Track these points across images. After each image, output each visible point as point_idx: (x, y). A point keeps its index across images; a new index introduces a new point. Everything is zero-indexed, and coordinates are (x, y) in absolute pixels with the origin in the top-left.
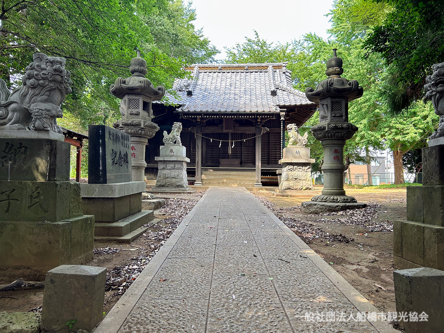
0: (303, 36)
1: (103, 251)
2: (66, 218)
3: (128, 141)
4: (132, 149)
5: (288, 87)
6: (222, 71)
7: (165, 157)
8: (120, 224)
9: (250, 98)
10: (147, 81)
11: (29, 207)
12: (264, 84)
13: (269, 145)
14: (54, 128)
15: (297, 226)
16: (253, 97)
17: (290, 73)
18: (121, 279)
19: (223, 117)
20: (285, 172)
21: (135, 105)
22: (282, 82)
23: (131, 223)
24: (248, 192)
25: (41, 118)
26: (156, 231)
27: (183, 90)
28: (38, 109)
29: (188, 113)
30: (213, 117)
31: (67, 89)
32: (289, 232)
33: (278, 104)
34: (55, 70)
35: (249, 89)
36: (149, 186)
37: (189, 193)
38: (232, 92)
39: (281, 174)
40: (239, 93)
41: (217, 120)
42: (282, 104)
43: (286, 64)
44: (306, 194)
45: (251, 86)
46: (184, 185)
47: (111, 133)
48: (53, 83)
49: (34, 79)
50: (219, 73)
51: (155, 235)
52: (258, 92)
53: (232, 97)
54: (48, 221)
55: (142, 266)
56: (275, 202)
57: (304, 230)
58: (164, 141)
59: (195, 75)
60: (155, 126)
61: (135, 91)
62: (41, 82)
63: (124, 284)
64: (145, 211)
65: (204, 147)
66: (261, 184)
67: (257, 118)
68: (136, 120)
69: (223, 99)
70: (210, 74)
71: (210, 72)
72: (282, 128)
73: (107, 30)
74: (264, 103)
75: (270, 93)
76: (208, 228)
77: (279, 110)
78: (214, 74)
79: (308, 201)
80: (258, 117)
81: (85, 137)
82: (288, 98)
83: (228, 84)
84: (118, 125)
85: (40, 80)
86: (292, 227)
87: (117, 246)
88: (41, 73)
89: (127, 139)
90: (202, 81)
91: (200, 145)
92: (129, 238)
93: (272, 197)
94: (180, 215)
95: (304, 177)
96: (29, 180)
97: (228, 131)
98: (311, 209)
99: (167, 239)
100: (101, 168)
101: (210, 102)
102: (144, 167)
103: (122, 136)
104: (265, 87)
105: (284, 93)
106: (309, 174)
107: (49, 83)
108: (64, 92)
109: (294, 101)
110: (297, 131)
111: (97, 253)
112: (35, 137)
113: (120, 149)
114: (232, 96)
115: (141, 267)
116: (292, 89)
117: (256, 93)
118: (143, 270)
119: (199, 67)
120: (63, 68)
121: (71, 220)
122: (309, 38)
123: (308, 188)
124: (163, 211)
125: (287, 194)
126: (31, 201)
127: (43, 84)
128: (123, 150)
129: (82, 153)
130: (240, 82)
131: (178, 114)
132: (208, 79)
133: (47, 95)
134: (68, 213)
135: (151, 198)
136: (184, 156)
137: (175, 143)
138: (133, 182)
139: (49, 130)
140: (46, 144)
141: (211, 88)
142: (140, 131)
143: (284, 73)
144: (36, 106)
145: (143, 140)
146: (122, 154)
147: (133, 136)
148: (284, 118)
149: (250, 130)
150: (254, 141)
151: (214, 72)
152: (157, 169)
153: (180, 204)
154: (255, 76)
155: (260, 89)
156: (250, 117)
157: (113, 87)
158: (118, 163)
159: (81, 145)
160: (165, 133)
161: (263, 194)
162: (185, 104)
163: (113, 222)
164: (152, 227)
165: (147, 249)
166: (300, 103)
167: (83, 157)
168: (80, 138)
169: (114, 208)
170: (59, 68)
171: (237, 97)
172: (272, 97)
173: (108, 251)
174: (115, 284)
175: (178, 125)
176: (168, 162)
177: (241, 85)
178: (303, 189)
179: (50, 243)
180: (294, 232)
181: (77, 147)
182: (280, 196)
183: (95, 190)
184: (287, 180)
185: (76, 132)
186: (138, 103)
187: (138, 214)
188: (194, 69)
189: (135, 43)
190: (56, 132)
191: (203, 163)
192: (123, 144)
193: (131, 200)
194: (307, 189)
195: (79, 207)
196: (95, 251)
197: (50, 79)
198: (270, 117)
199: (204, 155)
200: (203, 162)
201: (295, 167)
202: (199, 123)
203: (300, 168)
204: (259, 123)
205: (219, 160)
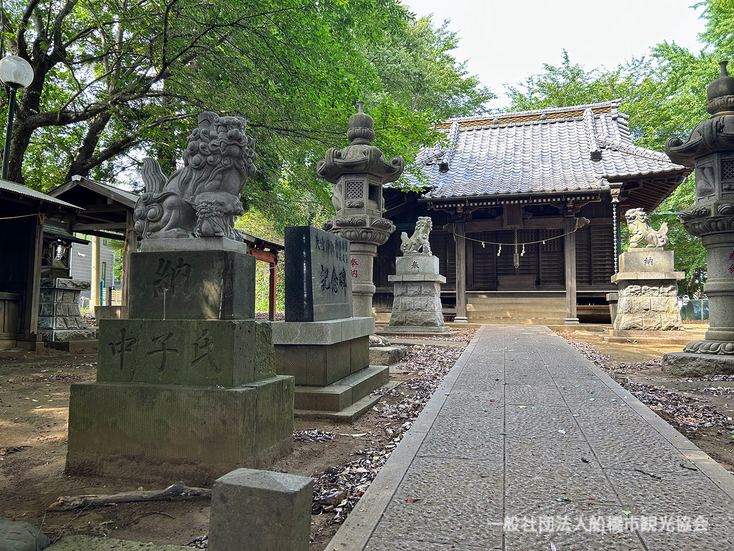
0: (650, 50)
1: (309, 436)
2: (249, 381)
3: (346, 251)
4: (353, 265)
5: (622, 143)
6: (500, 126)
7: (405, 276)
8: (336, 390)
9: (551, 167)
10: (375, 150)
11: (193, 362)
12: (578, 141)
13: (589, 249)
14: (231, 233)
15: (660, 401)
16: (558, 166)
17: (626, 119)
18: (338, 492)
19: (503, 203)
20: (624, 297)
21: (357, 192)
22: (610, 136)
23: (353, 388)
24: (554, 334)
25: (210, 217)
26: (395, 404)
27: (433, 162)
28: (205, 202)
29: (442, 201)
30: (485, 204)
31: (249, 168)
32: (648, 414)
33: (605, 174)
34: (231, 137)
35: (550, 152)
36: (379, 323)
37: (446, 336)
38: (519, 159)
39: (616, 302)
40: (531, 160)
41: (492, 208)
42: (613, 173)
43: (617, 103)
44: (668, 339)
45: (553, 147)
46: (438, 321)
47: (320, 239)
48: (228, 158)
49: (199, 155)
50: (495, 128)
51: (393, 411)
52: (566, 156)
53: (519, 168)
54: (221, 385)
55: (373, 468)
56: (607, 352)
57: (678, 410)
58: (402, 248)
59: (452, 136)
60: (388, 224)
61: (355, 168)
62: (210, 158)
63: (344, 502)
64: (375, 366)
65: (470, 256)
66: (578, 319)
67: (567, 202)
68: (358, 215)
69: (502, 173)
70: (478, 132)
71: (478, 130)
72: (614, 217)
73: (311, 77)
74: (579, 175)
75: (589, 157)
76: (487, 401)
77: (607, 185)
78: (486, 132)
79: (678, 350)
80: (569, 199)
81: (281, 248)
82: (624, 162)
83: (511, 146)
84: (330, 225)
85: (208, 156)
86: (651, 403)
87: (331, 427)
88: (210, 145)
89: (345, 247)
90: (464, 145)
91: (463, 253)
92: (350, 415)
93: (601, 344)
94: (433, 374)
95: (664, 306)
96: (193, 319)
97: (513, 226)
98: (684, 368)
99: (414, 419)
100: (305, 295)
101: (478, 178)
102: (371, 293)
103: (336, 243)
104: (579, 147)
105: (616, 154)
106: (673, 300)
107: (221, 160)
108: (244, 172)
109: (637, 168)
110: (646, 221)
111: (299, 440)
112: (202, 249)
113: (333, 264)
114: (519, 166)
115: (373, 470)
116: (633, 146)
117: (563, 158)
118: (376, 478)
119: (459, 123)
120: (243, 134)
121: (257, 384)
122: (663, 50)
123: (673, 327)
124: (403, 368)
125: (631, 338)
126: (196, 352)
127: (212, 162)
128: (339, 266)
129: (277, 273)
130: (532, 141)
131: (425, 203)
132: (475, 142)
133: (219, 180)
134: (252, 372)
135: (384, 344)
136: (435, 273)
137: (421, 251)
138: (356, 318)
139: (222, 237)
140: (218, 258)
141: (481, 156)
142: (364, 234)
143: (614, 119)
144: (203, 197)
145: (369, 248)
146: (337, 272)
147: (354, 243)
148: (618, 199)
149: (552, 223)
150: (562, 242)
151: (486, 129)
152: (392, 295)
153: (432, 355)
154: (560, 129)
155: (569, 150)
156: (554, 200)
157: (321, 165)
158: (331, 287)
159: (277, 261)
160: (404, 235)
161: (583, 338)
162: (435, 185)
163: (324, 386)
164: (387, 395)
165: (380, 436)
166: (649, 170)
167: (279, 278)
168: (275, 249)
169: (325, 361)
170: (237, 133)
171: (528, 167)
172: (594, 162)
173: (317, 437)
174: (328, 502)
175: (425, 222)
176: (409, 284)
177: (535, 146)
178: (661, 329)
179: (224, 422)
180: (657, 413)
181: (271, 263)
182: (617, 341)
183: (296, 333)
184: (629, 312)
185: (269, 241)
186: (361, 188)
187: (364, 372)
188: (451, 127)
189: (354, 93)
190: (233, 239)
191: (469, 284)
192: (339, 256)
193: (353, 349)
194: (669, 328)
195: (270, 362)
196: (296, 436)
197: (224, 153)
198: (591, 199)
199: (470, 271)
200: (469, 282)
201: (644, 287)
202: (461, 216)
203: (653, 290)
204: (570, 211)
205: (497, 278)
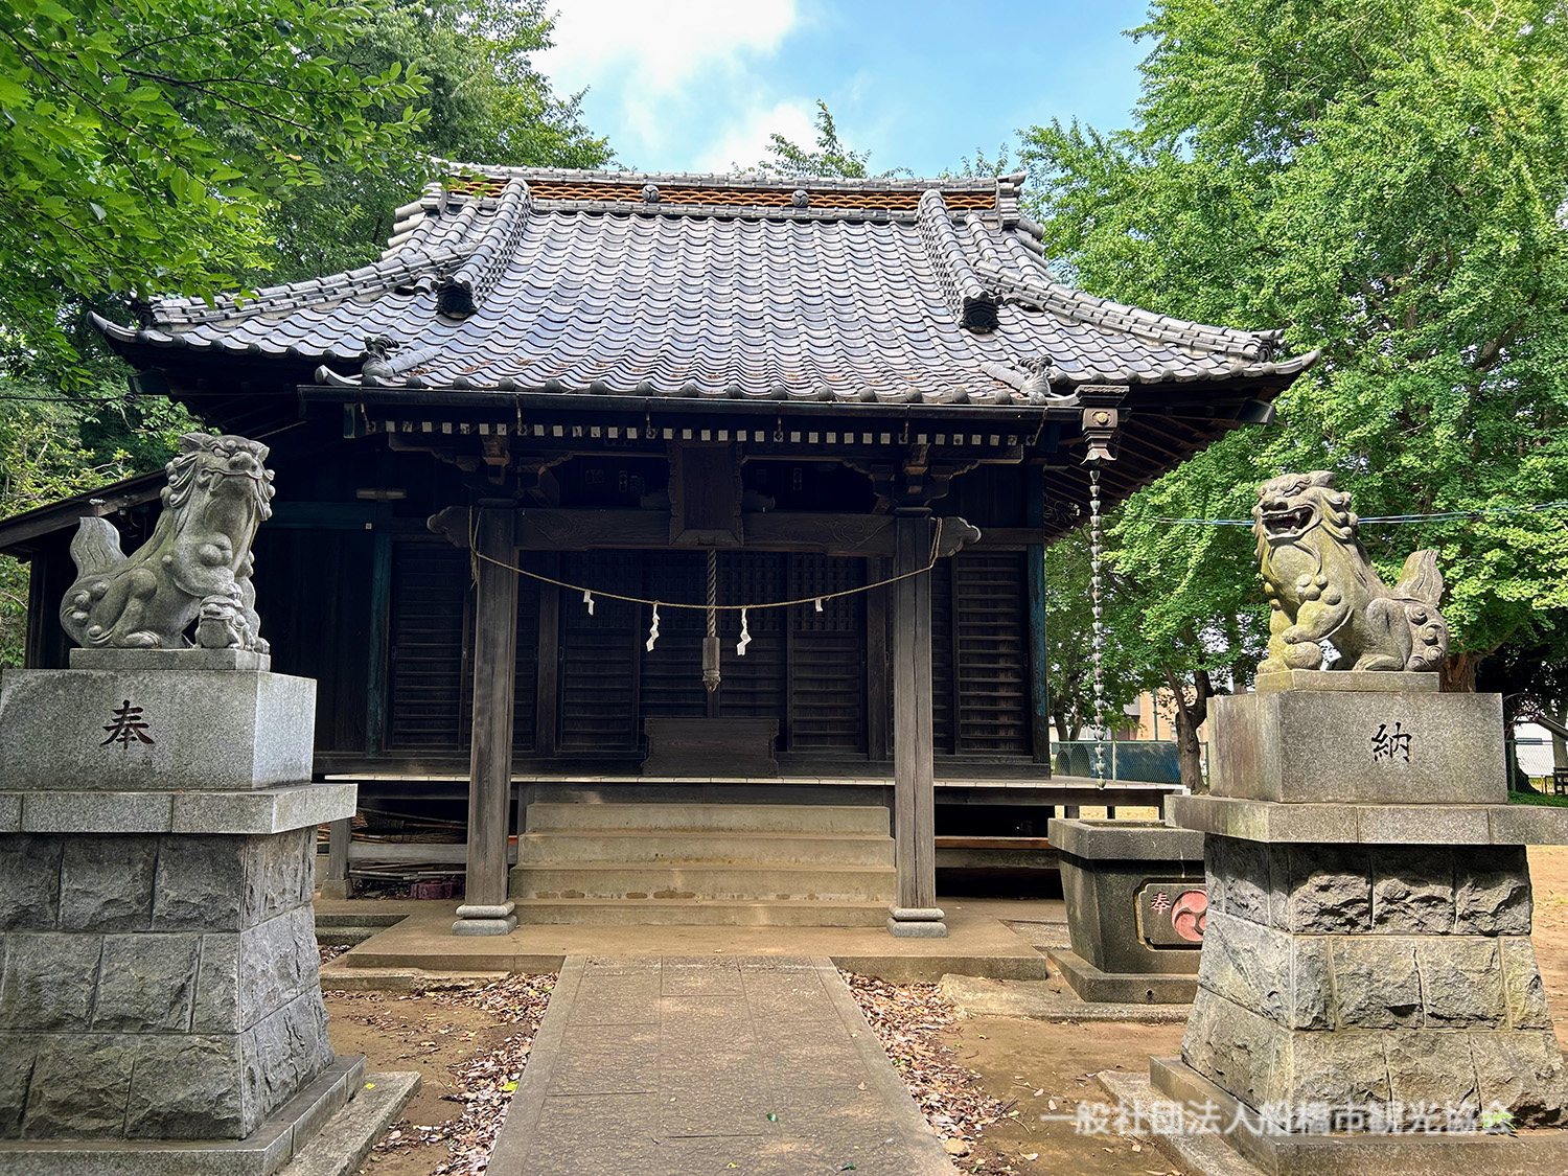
6: (664, 209)
9: (836, 338)
13: (948, 630)
19: (668, 433)
27: (419, 285)
29: (412, 405)
30: (596, 432)
35: (827, 297)
38: (724, 306)
40: (767, 312)
41: (624, 455)
45: (834, 284)
50: (648, 216)
52: (880, 313)
53: (728, 331)
65: (549, 638)
67: (913, 449)
69: (668, 341)
70: (594, 222)
71: (593, 213)
75: (956, 319)
78: (619, 222)
80: (922, 438)
82: (1070, 343)
83: (699, 269)
90: (542, 249)
91: (505, 633)
95: (1480, 987)
97: (707, 536)
110: (1358, 536)
114: (727, 326)
117: (872, 317)
119: (530, 183)
123: (1535, 1108)
130: (765, 263)
131: (336, 406)
132: (583, 245)
141: (597, 286)
143: (1009, 227)
148: (1111, 449)
151: (620, 214)
154: (853, 239)
155: (889, 298)
172: (975, 335)
176: (71, 854)
177: (777, 275)
188: (502, 191)
199: (548, 693)
200: (541, 732)
201: (1382, 887)
202: (499, 481)
203: (1427, 900)
204: (917, 489)
205: (642, 722)
